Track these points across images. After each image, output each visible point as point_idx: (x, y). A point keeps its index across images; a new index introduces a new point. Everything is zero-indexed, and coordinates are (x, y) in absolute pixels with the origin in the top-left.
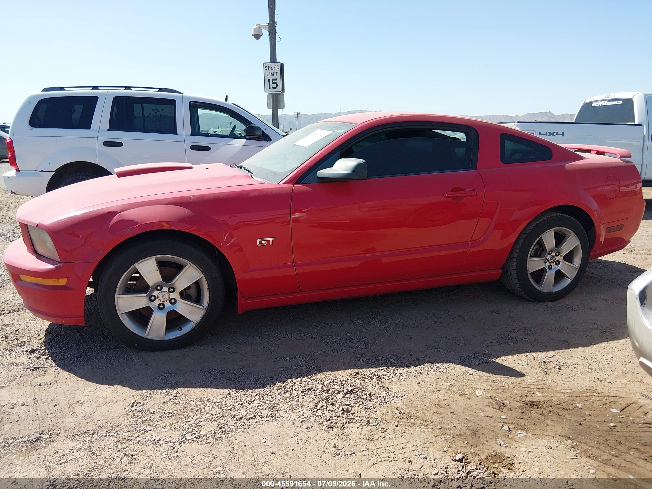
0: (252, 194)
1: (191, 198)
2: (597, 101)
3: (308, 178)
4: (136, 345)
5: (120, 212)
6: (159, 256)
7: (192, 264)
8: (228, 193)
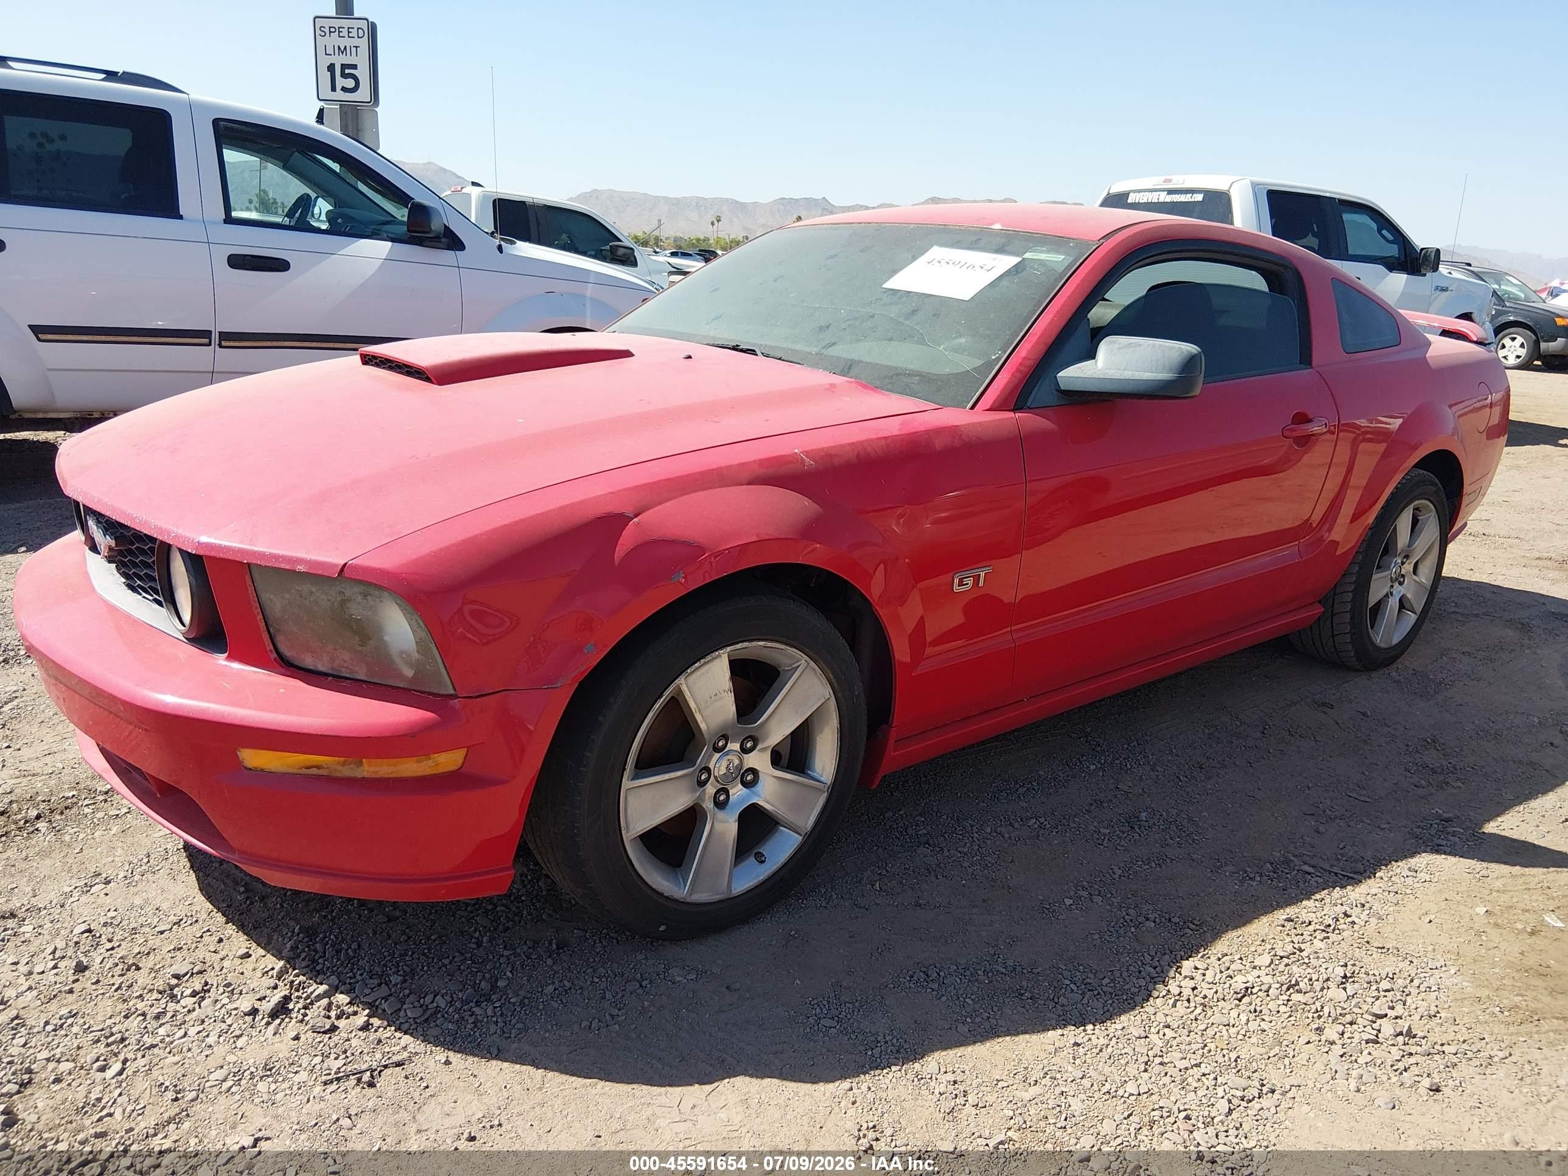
0: (939, 444)
1: (803, 460)
2: (1139, 191)
3: (1041, 394)
4: (662, 928)
5: (636, 516)
6: (739, 646)
7: (812, 663)
8: (883, 442)
